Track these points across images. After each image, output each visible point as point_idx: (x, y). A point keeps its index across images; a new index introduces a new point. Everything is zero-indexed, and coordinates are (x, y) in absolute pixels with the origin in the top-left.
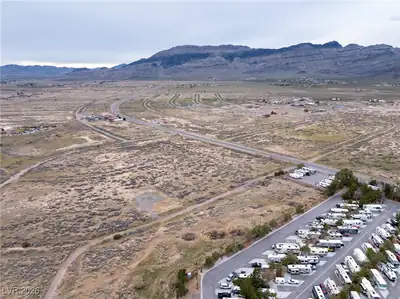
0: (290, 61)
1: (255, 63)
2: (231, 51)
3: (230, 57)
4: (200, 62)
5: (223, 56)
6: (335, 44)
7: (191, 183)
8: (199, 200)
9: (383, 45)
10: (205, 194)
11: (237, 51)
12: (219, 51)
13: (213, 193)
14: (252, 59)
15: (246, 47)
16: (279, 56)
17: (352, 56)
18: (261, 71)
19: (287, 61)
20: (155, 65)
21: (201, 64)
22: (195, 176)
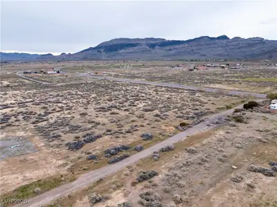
0: (194, 48)
1: (170, 50)
2: (153, 42)
3: (153, 46)
4: (131, 50)
5: (147, 45)
6: (225, 37)
7: (106, 121)
8: (115, 155)
9: (257, 38)
10: (131, 139)
11: (157, 42)
12: (144, 42)
13: (148, 137)
14: (168, 48)
15: (164, 39)
16: (186, 45)
17: (237, 45)
18: (174, 55)
19: (192, 48)
20: (99, 51)
21: (132, 51)
22: (115, 110)
